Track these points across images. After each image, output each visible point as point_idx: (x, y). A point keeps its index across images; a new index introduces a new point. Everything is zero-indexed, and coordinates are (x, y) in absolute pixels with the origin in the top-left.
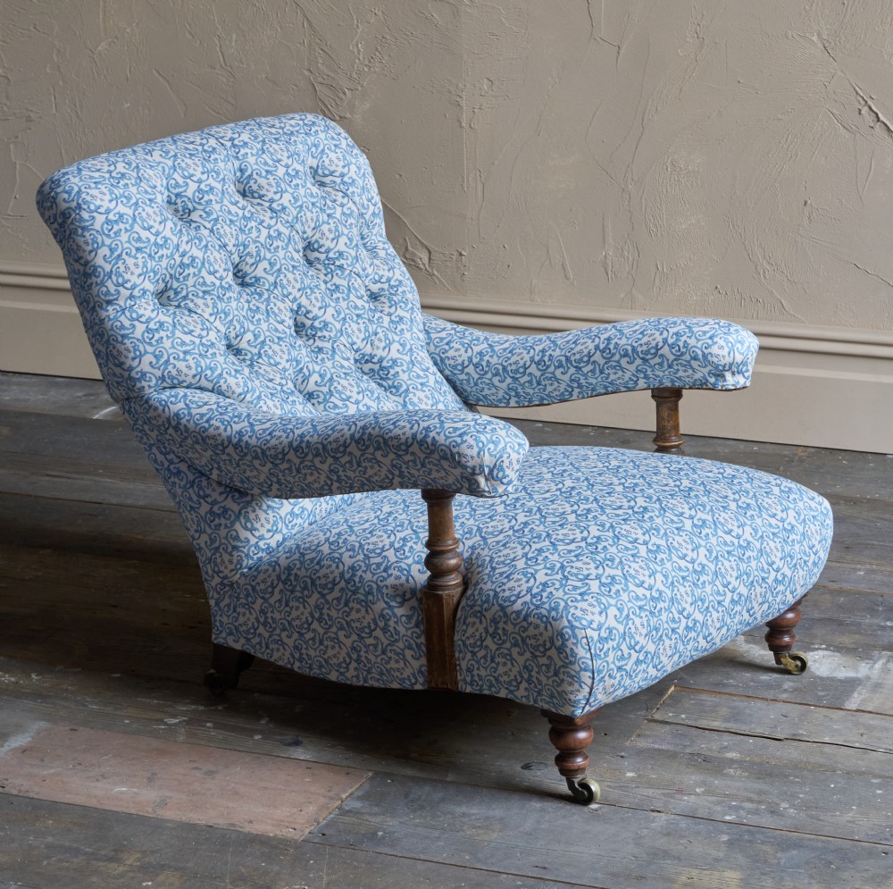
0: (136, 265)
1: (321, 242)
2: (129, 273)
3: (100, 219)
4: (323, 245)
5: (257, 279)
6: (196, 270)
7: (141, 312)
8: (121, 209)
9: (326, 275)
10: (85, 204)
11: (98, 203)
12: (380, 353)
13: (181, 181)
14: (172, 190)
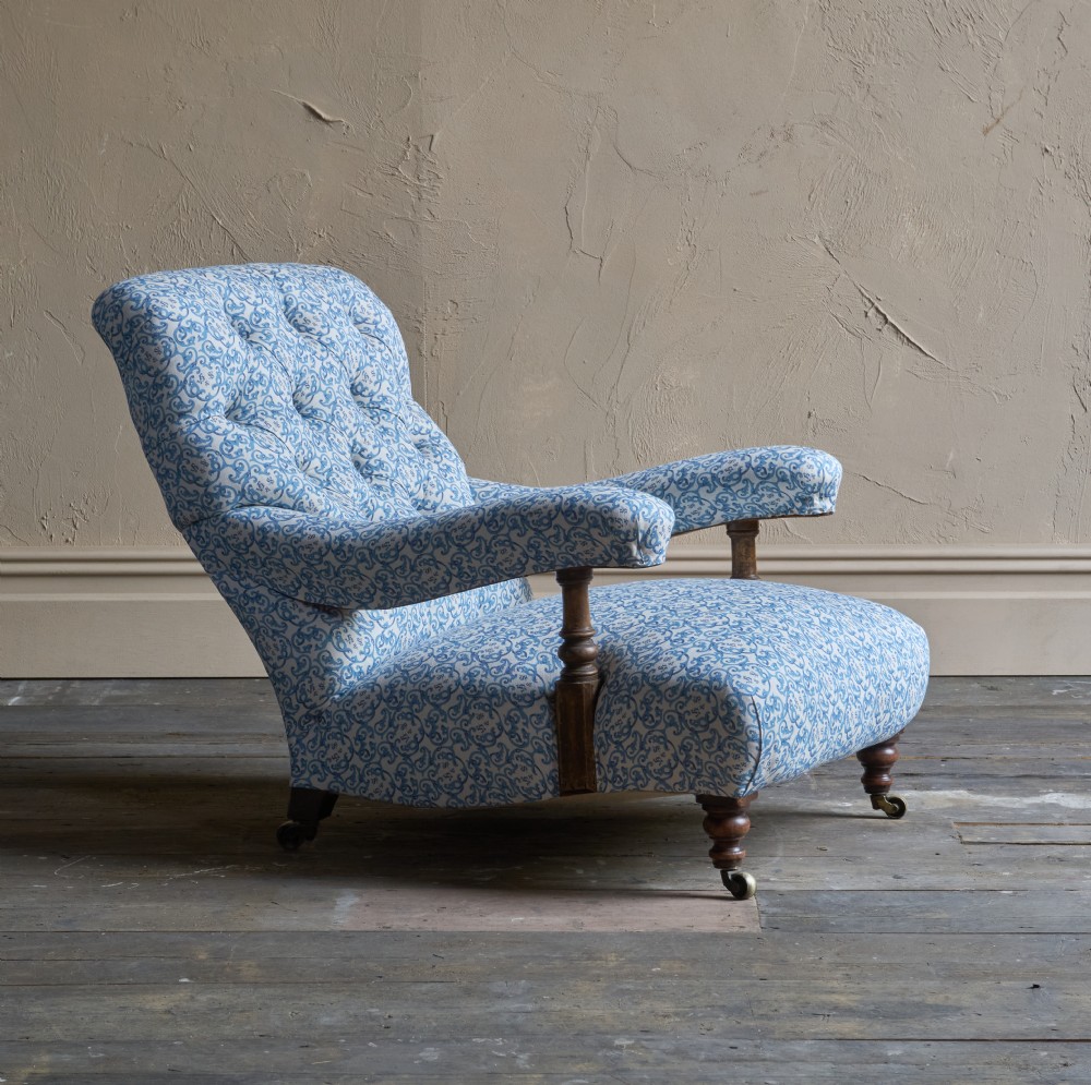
0: (211, 375)
1: (365, 385)
2: (204, 383)
3: (173, 326)
4: (367, 388)
5: (314, 411)
6: (264, 388)
7: (216, 424)
8: (192, 317)
9: (372, 418)
10: (156, 310)
11: (170, 309)
12: (433, 499)
13: (237, 302)
14: (229, 311)
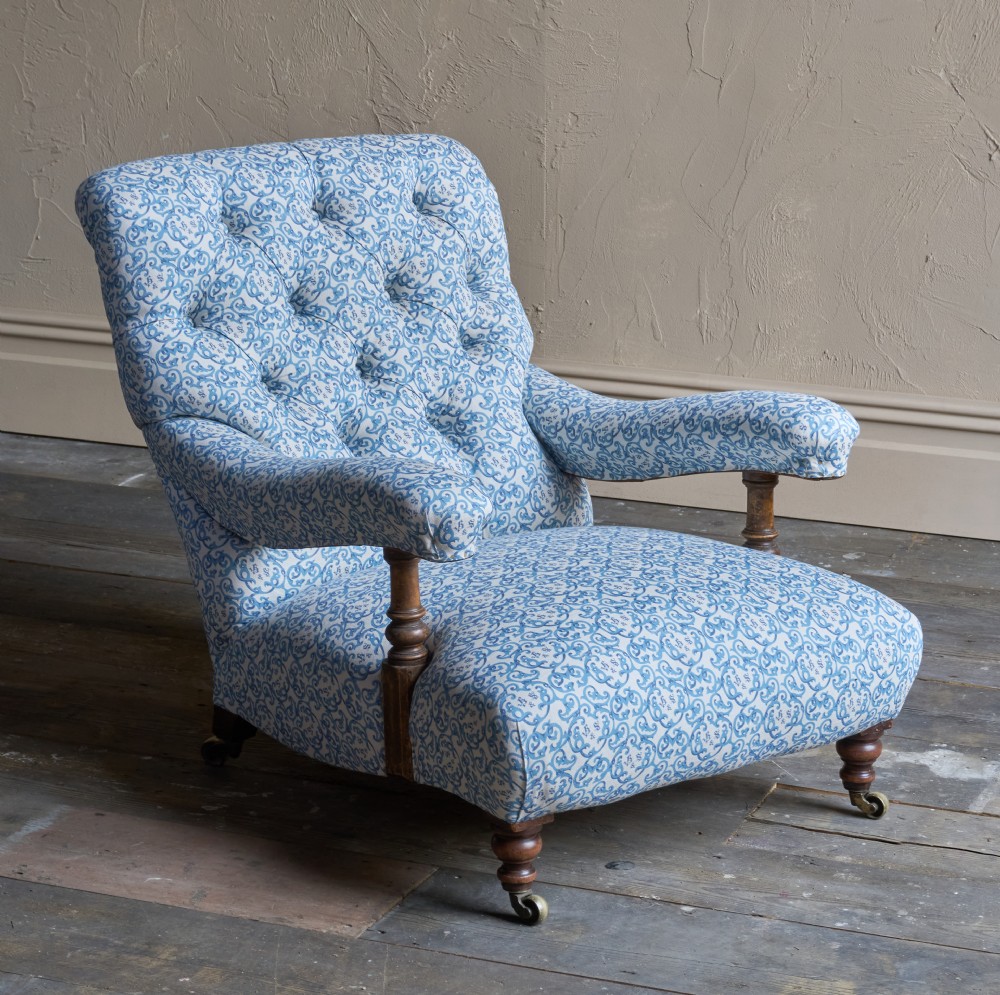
0: (160, 278)
1: (411, 276)
2: (151, 286)
3: (126, 224)
4: (413, 279)
5: (318, 308)
6: (234, 291)
7: (159, 330)
8: (152, 215)
9: (410, 313)
10: (112, 207)
11: (127, 206)
12: (458, 404)
13: (238, 192)
14: (228, 202)
